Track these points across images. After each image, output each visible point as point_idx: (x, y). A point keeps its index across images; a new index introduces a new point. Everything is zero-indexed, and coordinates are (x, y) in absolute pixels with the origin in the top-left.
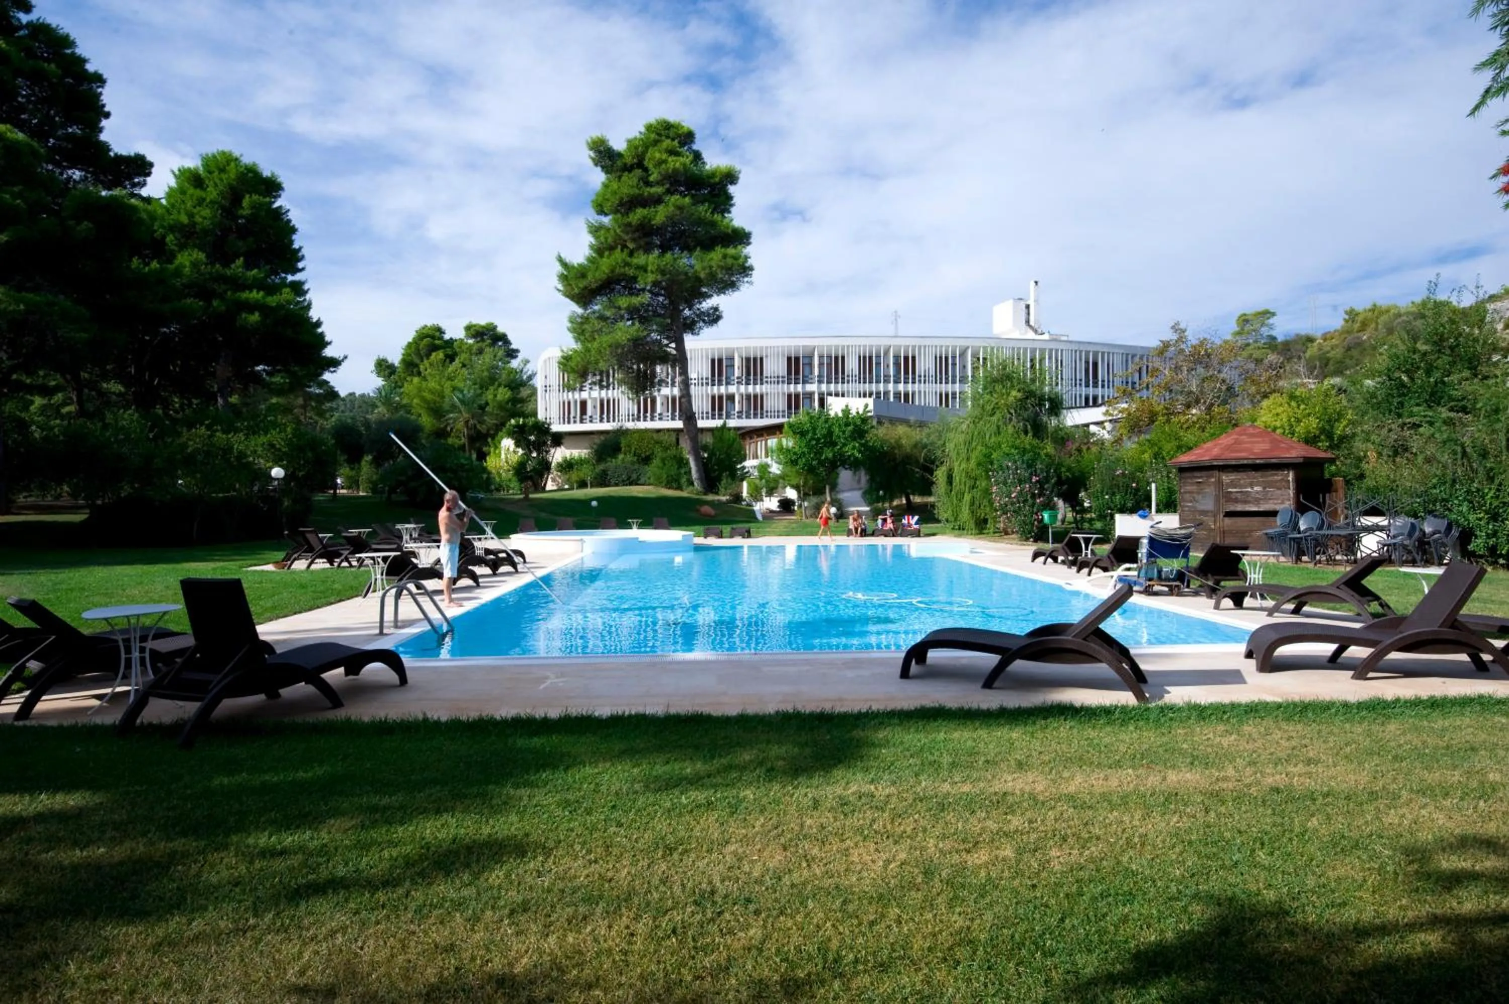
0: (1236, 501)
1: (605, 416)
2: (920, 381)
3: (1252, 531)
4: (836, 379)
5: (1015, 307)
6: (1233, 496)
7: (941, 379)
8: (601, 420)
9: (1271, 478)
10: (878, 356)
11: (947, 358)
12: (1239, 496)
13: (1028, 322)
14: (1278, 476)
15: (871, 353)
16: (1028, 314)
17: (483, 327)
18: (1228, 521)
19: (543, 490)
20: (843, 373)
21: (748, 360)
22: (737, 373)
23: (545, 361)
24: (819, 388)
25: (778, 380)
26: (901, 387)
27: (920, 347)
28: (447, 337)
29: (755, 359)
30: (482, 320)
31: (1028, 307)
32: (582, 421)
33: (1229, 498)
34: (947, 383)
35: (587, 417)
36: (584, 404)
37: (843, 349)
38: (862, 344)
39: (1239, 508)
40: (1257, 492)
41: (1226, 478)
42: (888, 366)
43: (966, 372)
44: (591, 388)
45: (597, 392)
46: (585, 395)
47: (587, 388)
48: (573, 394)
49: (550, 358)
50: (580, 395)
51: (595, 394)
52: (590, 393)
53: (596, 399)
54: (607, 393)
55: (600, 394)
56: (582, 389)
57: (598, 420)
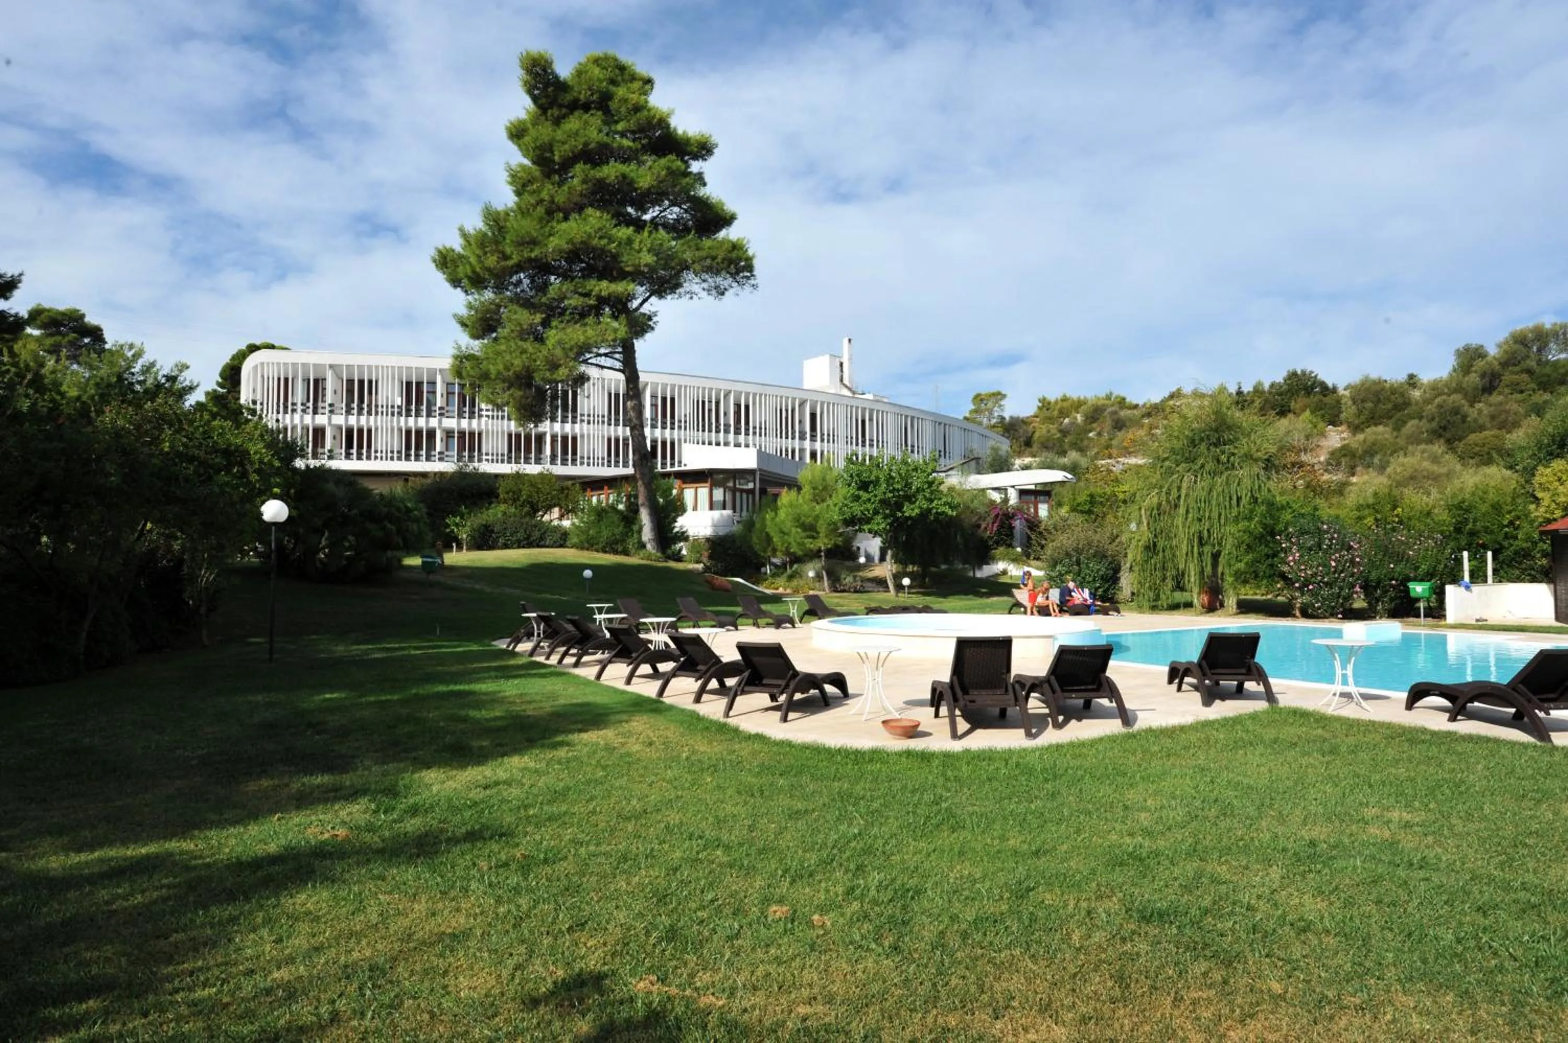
1: (355, 450)
5: (831, 364)
8: (349, 456)
13: (841, 380)
16: (842, 371)
31: (841, 364)
36: (317, 433)
44: (331, 412)
45: (343, 417)
46: (321, 420)
47: (327, 411)
48: (302, 417)
49: (262, 364)
50: (313, 419)
51: (339, 419)
52: (330, 418)
53: (339, 426)
54: (358, 420)
55: (347, 419)
56: (316, 411)
57: (343, 456)
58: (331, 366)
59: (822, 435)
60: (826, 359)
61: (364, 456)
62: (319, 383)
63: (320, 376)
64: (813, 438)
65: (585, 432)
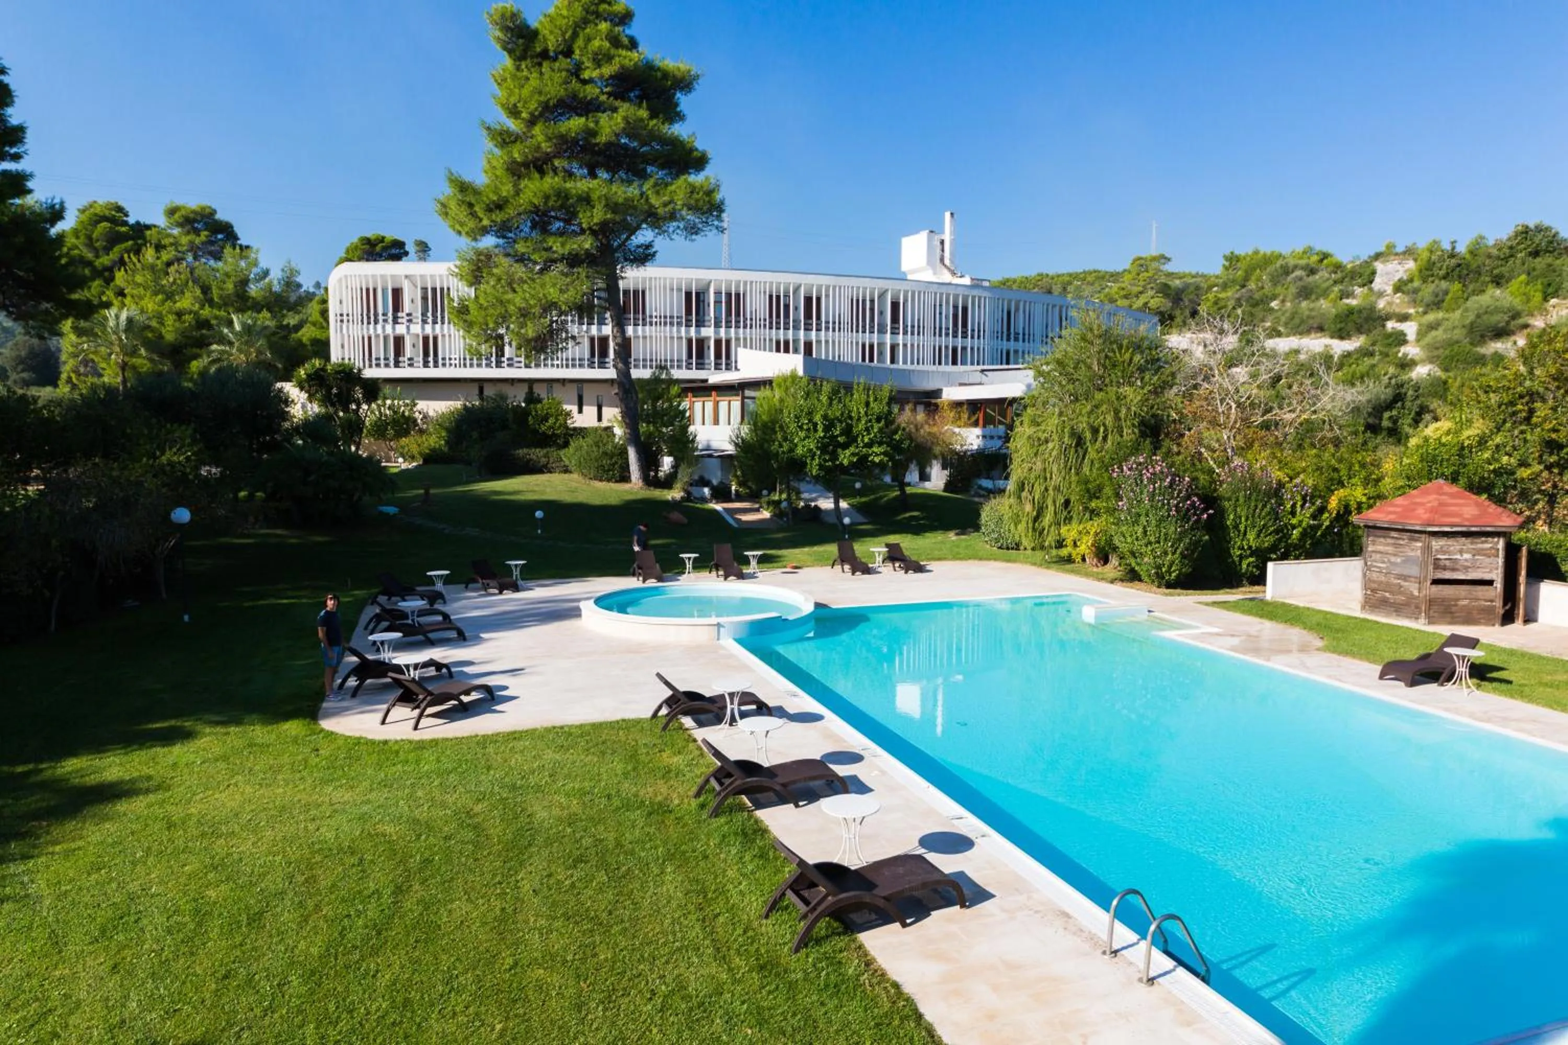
0: (1445, 568)
1: (431, 359)
2: (834, 329)
3: (1458, 600)
4: (737, 322)
5: (930, 241)
6: (1442, 563)
8: (426, 364)
9: (1480, 546)
10: (787, 296)
11: (864, 301)
12: (1447, 563)
13: (942, 260)
14: (1487, 544)
15: (778, 291)
16: (943, 250)
17: (194, 212)
18: (1436, 589)
20: (743, 314)
23: (340, 280)
24: (716, 333)
25: (668, 321)
26: (813, 335)
27: (835, 287)
28: (131, 220)
29: (635, 292)
30: (192, 202)
31: (942, 242)
32: (397, 364)
33: (1437, 565)
34: (872, 332)
35: (404, 359)
36: (399, 341)
37: (745, 285)
38: (769, 280)
39: (1448, 575)
40: (1466, 560)
41: (1436, 544)
42: (797, 309)
43: (885, 319)
44: (410, 321)
45: (419, 326)
46: (401, 329)
47: (404, 321)
48: (384, 327)
49: (346, 277)
50: (394, 329)
51: (416, 328)
52: (408, 328)
53: (418, 336)
54: (433, 329)
55: (423, 329)
56: (395, 321)
57: (421, 364)
58: (406, 277)
59: (905, 327)
60: (923, 236)
61: (431, 364)
62: (397, 293)
63: (397, 286)
64: (894, 332)
65: (648, 334)
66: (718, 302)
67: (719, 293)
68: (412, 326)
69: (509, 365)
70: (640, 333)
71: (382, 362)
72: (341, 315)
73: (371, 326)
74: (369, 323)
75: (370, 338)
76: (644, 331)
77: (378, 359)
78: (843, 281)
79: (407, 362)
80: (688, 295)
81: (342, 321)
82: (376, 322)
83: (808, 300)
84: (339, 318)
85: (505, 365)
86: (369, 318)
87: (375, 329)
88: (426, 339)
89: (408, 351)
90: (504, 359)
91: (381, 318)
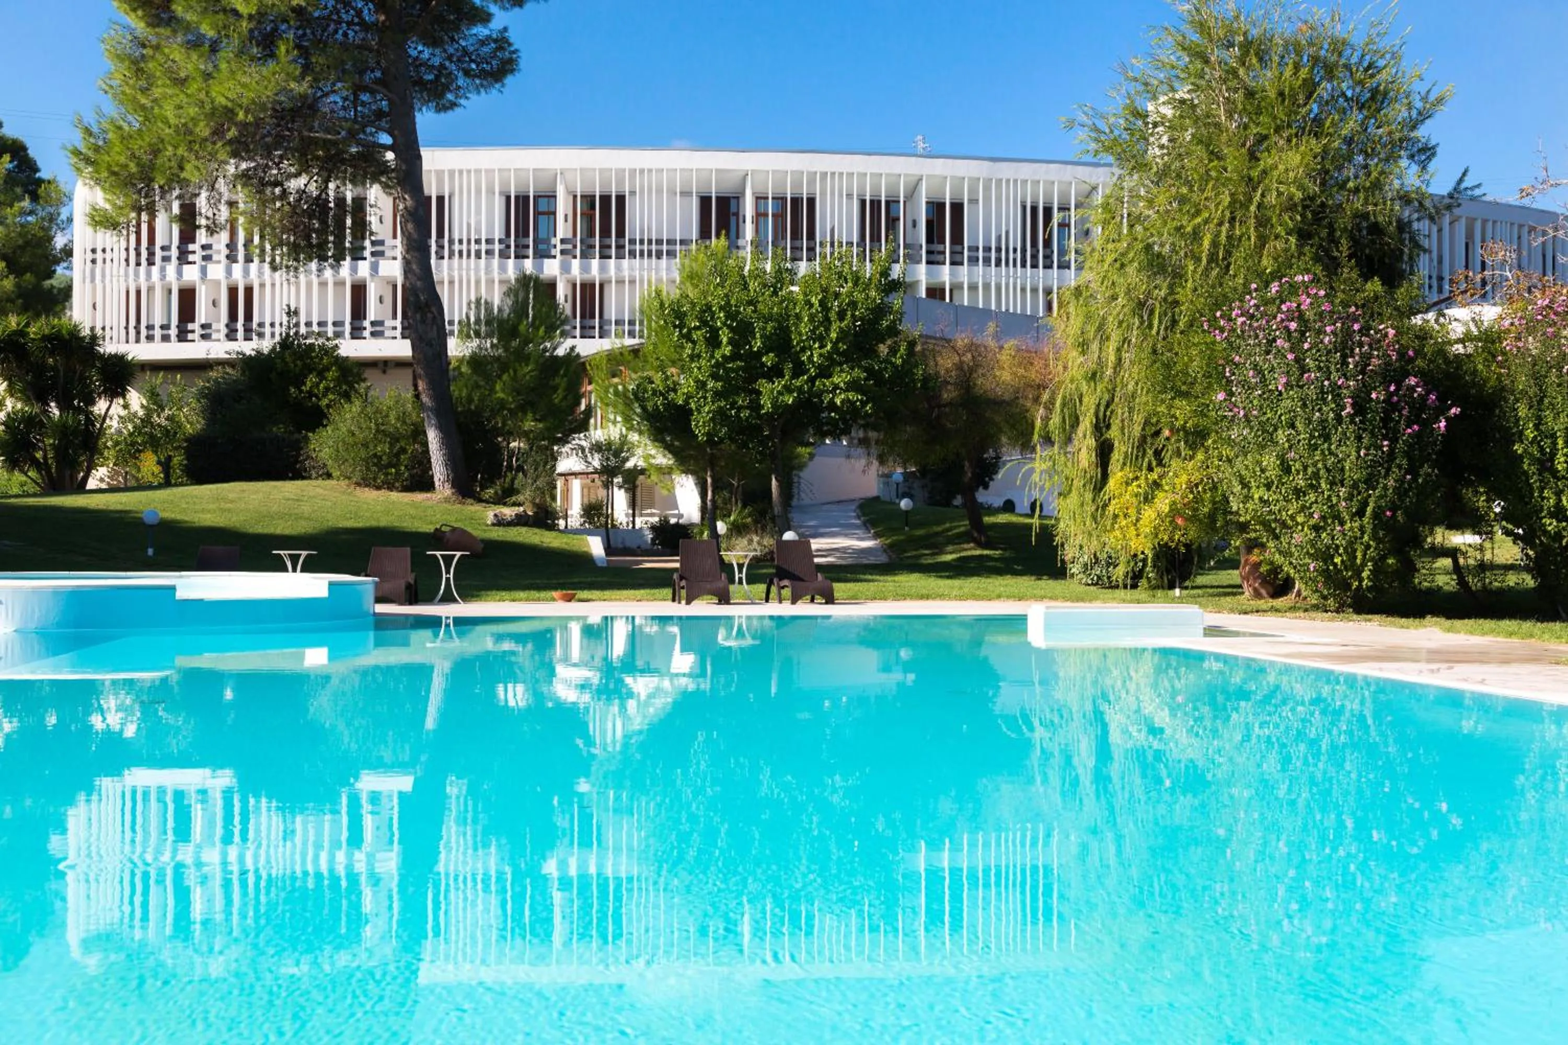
1: (240, 325)
2: (987, 261)
7: (1034, 257)
8: (231, 335)
10: (893, 203)
11: (1048, 211)
15: (877, 190)
19: (80, 488)
20: (811, 235)
21: (589, 200)
22: (562, 230)
26: (945, 274)
27: (988, 182)
29: (605, 199)
32: (183, 336)
34: (1048, 266)
35: (195, 326)
36: (187, 297)
37: (811, 182)
38: (857, 170)
42: (915, 224)
44: (207, 258)
45: (222, 267)
46: (191, 274)
47: (198, 258)
48: (163, 269)
50: (180, 273)
51: (217, 271)
52: (204, 271)
53: (218, 283)
54: (246, 272)
55: (229, 272)
56: (183, 257)
57: (222, 335)
61: (240, 334)
65: (626, 274)
66: (760, 216)
67: (760, 199)
68: (211, 267)
69: (373, 334)
70: (612, 272)
71: (158, 333)
72: (94, 251)
73: (143, 269)
74: (138, 264)
75: (138, 293)
76: (619, 268)
77: (150, 327)
78: (1006, 171)
79: (199, 331)
80: (705, 201)
81: (94, 261)
82: (151, 263)
83: (936, 208)
84: (90, 256)
85: (366, 333)
86: (138, 254)
87: (149, 275)
88: (233, 292)
89: (202, 312)
90: (366, 324)
91: (159, 254)
